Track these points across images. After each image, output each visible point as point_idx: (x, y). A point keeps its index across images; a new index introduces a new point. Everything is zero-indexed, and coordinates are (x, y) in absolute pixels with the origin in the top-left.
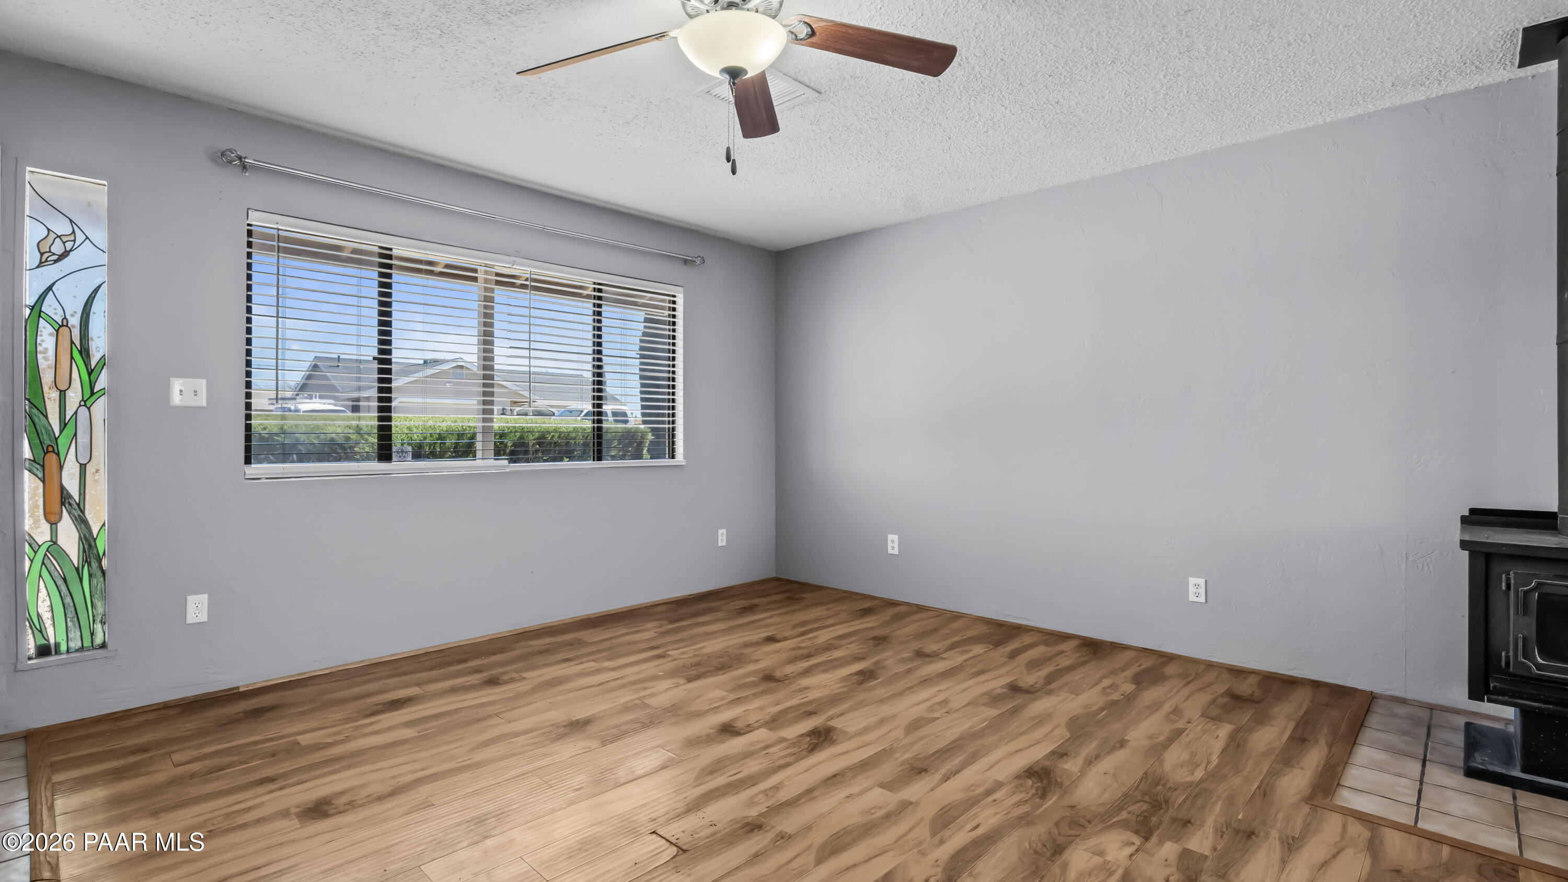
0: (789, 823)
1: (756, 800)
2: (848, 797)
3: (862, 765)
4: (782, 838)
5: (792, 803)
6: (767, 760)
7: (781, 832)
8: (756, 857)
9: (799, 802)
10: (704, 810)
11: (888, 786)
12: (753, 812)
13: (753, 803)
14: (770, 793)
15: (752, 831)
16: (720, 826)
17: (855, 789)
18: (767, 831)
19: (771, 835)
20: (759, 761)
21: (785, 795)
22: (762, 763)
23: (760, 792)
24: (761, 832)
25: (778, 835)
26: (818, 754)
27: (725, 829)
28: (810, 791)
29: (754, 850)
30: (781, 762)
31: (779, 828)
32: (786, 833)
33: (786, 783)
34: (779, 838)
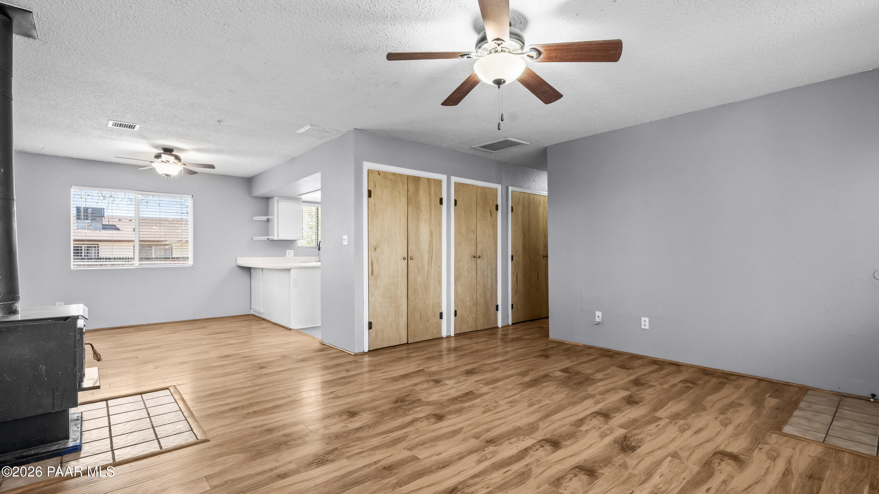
0: (473, 443)
1: (492, 455)
2: (440, 454)
3: (423, 474)
4: (477, 437)
5: (471, 452)
6: (487, 482)
7: (477, 439)
8: (488, 430)
9: (467, 453)
10: (518, 451)
11: (415, 459)
12: (491, 448)
13: (493, 453)
14: (483, 458)
15: (491, 440)
16: (508, 442)
17: (435, 458)
18: (483, 440)
19: (482, 438)
20: (493, 481)
21: (475, 457)
22: (491, 479)
23: (490, 459)
24: (487, 440)
25: (479, 438)
26: (451, 485)
27: (504, 441)
28: (461, 458)
29: (489, 433)
30: (477, 480)
31: (478, 440)
32: (475, 439)
33: (474, 464)
34: (478, 437)
